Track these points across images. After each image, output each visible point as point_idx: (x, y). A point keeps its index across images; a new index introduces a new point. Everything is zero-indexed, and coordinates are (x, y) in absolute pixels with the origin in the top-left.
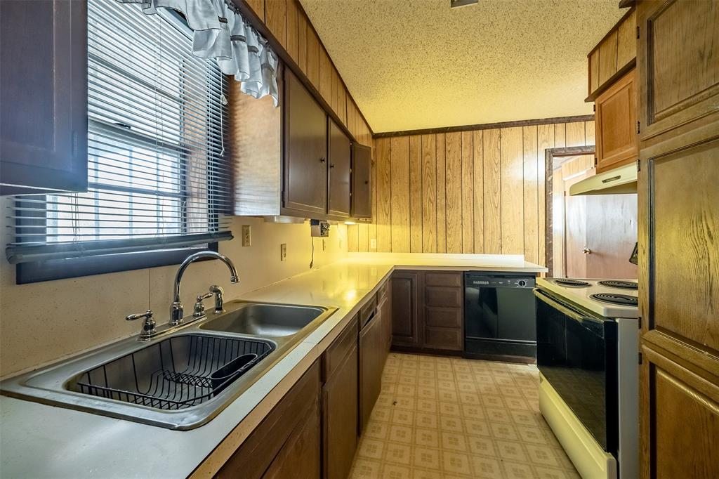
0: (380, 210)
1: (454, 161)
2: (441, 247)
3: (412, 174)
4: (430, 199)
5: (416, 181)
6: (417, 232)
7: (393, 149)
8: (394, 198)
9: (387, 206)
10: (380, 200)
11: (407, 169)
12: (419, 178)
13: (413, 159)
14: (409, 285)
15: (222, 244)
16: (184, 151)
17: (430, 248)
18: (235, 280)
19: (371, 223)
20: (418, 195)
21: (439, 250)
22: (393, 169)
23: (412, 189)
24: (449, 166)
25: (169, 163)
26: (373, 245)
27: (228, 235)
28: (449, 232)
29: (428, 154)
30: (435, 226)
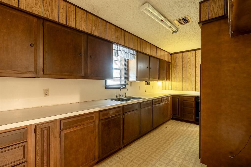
0: (172, 77)
1: (199, 60)
2: (194, 89)
3: (184, 65)
4: (190, 73)
5: (185, 67)
6: (185, 84)
7: (177, 58)
8: (177, 73)
9: (175, 76)
10: (173, 74)
11: (182, 63)
12: (186, 66)
13: (184, 60)
14: (178, 100)
15: (127, 86)
16: (121, 70)
17: (190, 89)
18: (128, 91)
19: (169, 81)
20: (185, 72)
21: (193, 90)
22: (177, 64)
23: (183, 70)
24: (197, 62)
25: (119, 71)
26: (170, 88)
27: (127, 84)
28: (197, 84)
29: (189, 58)
30: (191, 82)
